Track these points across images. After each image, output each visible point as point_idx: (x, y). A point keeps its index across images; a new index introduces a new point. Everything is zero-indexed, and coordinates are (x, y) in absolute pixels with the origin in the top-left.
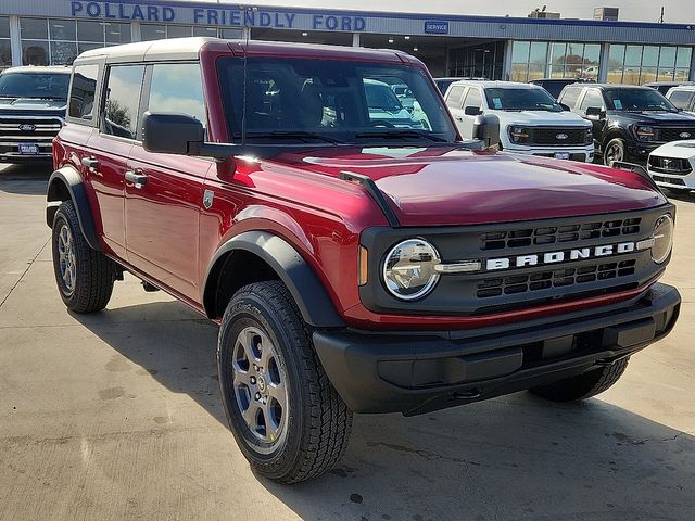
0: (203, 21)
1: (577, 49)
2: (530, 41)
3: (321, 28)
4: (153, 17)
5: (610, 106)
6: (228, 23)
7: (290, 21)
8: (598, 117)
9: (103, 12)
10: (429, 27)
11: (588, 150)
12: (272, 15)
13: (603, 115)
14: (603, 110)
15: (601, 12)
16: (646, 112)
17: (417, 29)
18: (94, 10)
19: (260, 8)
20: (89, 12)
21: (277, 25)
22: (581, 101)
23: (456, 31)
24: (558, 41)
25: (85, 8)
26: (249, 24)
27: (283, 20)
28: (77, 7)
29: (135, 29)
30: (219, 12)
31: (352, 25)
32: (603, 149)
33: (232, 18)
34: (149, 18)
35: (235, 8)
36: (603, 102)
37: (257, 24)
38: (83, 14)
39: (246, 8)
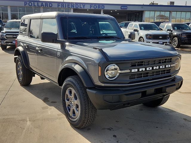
0: (60, 7)
1: (163, 13)
2: (150, 11)
3: (92, 8)
4: (46, 6)
5: (174, 29)
6: (67, 7)
7: (84, 6)
8: (170, 32)
9: (33, 4)
10: (122, 8)
11: (168, 41)
12: (79, 5)
13: (172, 31)
14: (172, 30)
15: (169, 3)
16: (184, 30)
17: (119, 8)
18: (30, 4)
19: (76, 3)
20: (29, 5)
21: (80, 8)
22: (166, 27)
23: (129, 9)
24: (158, 11)
25: (28, 3)
26: (73, 7)
27: (82, 6)
28: (26, 3)
29: (42, 9)
30: (65, 4)
31: (101, 7)
32: (172, 41)
33: (68, 6)
34: (45, 6)
35: (69, 3)
36: (172, 28)
37: (75, 8)
38: (27, 5)
39: (72, 3)
